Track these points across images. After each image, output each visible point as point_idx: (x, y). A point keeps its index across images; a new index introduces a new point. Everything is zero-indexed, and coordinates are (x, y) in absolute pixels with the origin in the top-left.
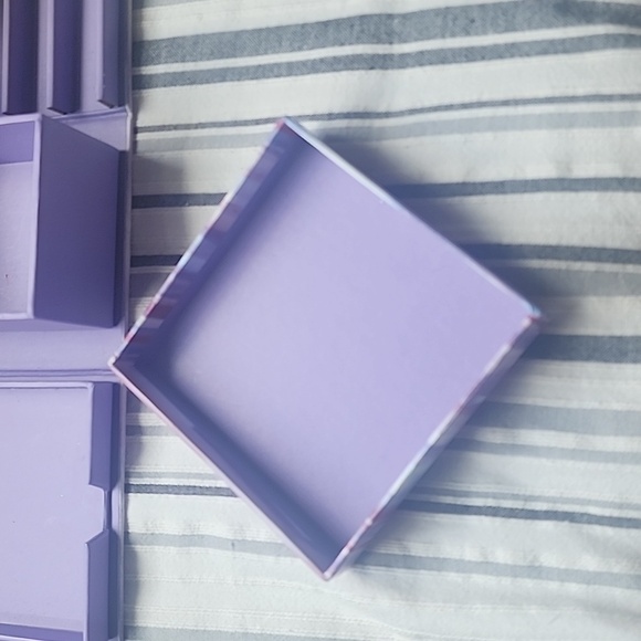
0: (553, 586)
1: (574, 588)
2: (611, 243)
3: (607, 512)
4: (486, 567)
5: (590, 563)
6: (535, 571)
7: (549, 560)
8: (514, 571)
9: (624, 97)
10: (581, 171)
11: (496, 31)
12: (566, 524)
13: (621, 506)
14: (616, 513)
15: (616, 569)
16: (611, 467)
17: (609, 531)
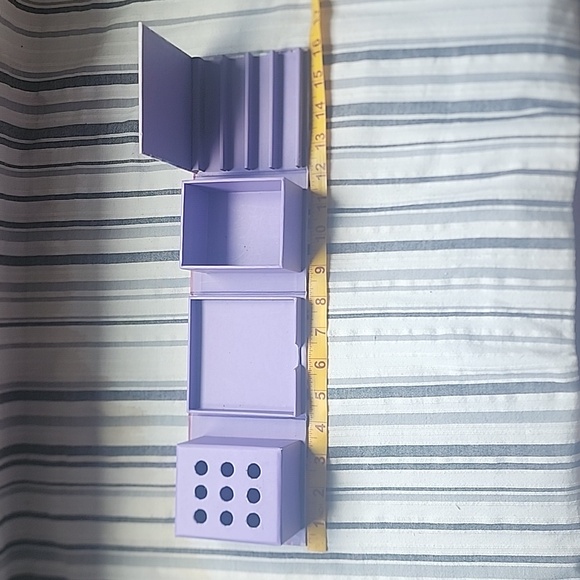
0: (520, 344)
1: (528, 344)
2: (545, 199)
3: (543, 312)
4: (491, 338)
5: (535, 334)
6: (512, 338)
7: (518, 333)
8: (503, 339)
9: (551, 137)
10: (532, 166)
11: (496, 111)
12: (525, 318)
13: (548, 310)
14: (546, 312)
15: (546, 336)
16: (545, 292)
17: (544, 320)
